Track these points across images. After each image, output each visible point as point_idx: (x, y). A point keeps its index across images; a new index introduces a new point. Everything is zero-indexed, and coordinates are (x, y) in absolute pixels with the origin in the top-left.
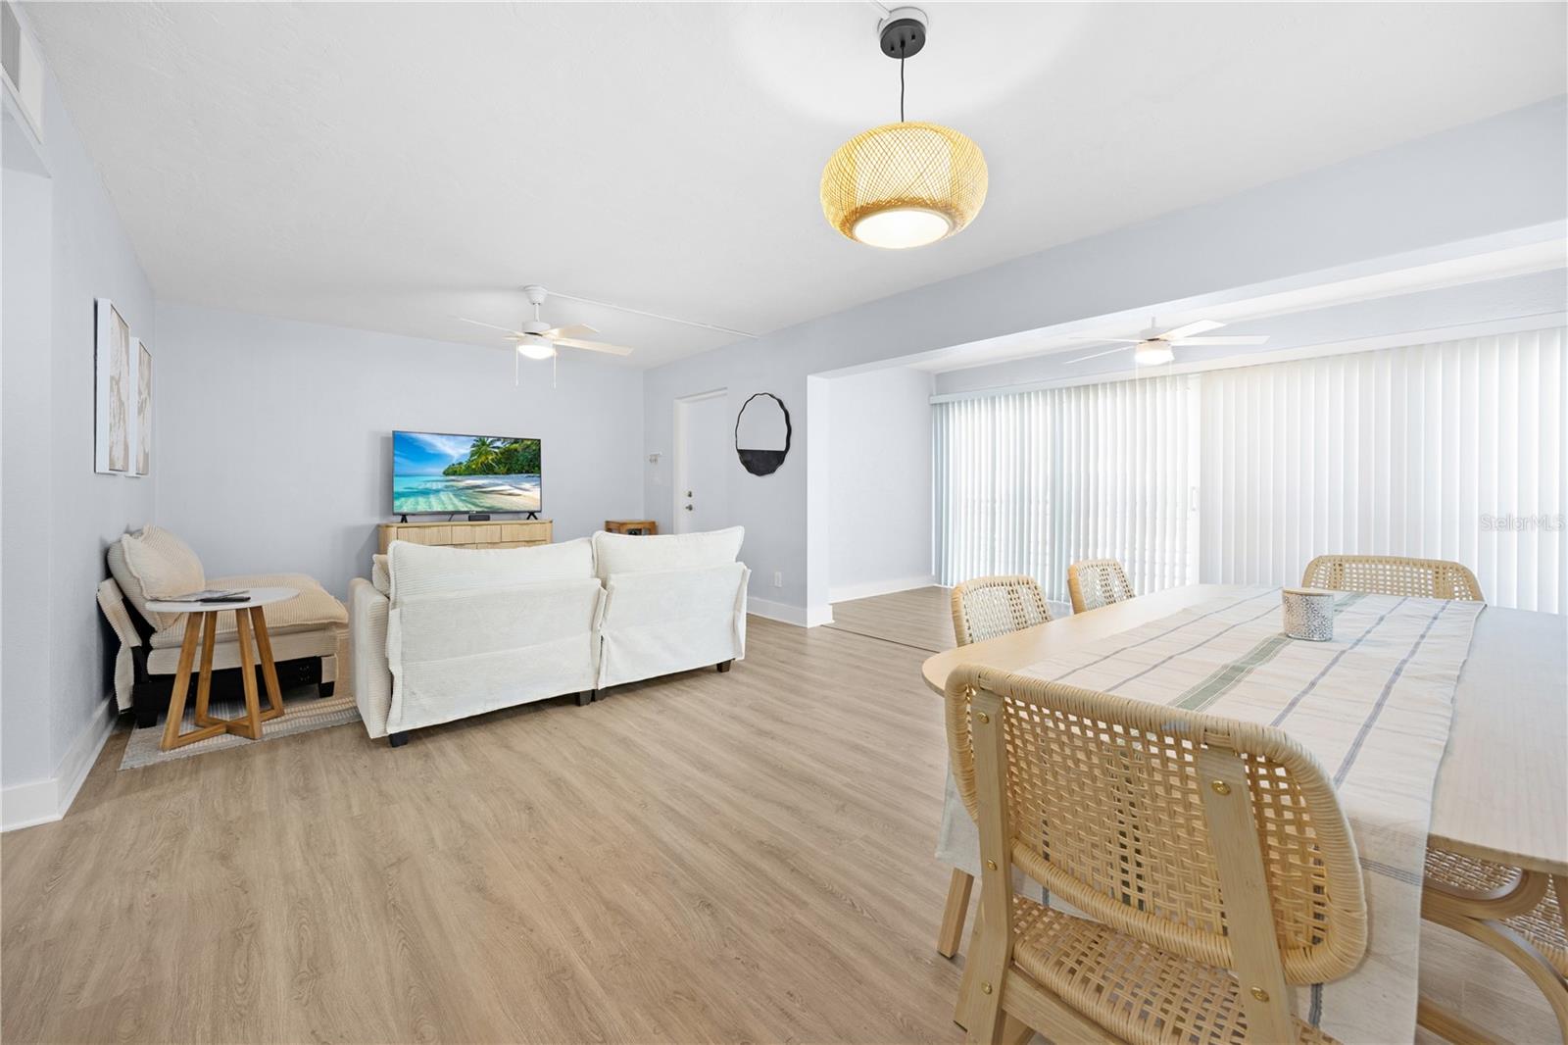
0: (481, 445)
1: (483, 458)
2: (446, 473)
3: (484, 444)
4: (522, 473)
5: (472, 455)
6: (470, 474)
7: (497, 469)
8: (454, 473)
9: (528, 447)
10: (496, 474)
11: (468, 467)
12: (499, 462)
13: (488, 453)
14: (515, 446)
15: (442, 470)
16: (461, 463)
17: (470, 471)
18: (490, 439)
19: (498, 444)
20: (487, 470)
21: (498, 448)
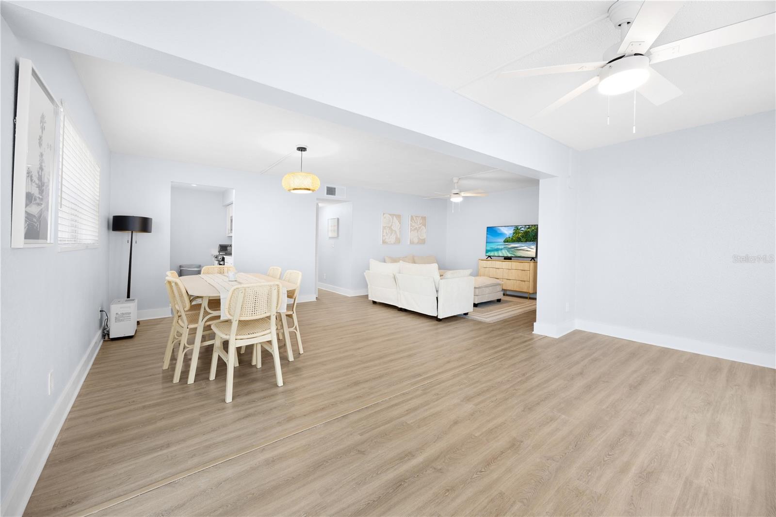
0: (517, 229)
1: (517, 235)
2: (505, 242)
3: (518, 229)
4: (531, 241)
5: (514, 234)
6: (513, 242)
7: (522, 240)
8: (507, 242)
9: (533, 230)
10: (522, 242)
11: (512, 239)
12: (523, 237)
13: (519, 233)
14: (528, 230)
15: (503, 240)
16: (509, 237)
17: (513, 241)
18: (520, 227)
19: (523, 229)
20: (519, 240)
21: (523, 231)
